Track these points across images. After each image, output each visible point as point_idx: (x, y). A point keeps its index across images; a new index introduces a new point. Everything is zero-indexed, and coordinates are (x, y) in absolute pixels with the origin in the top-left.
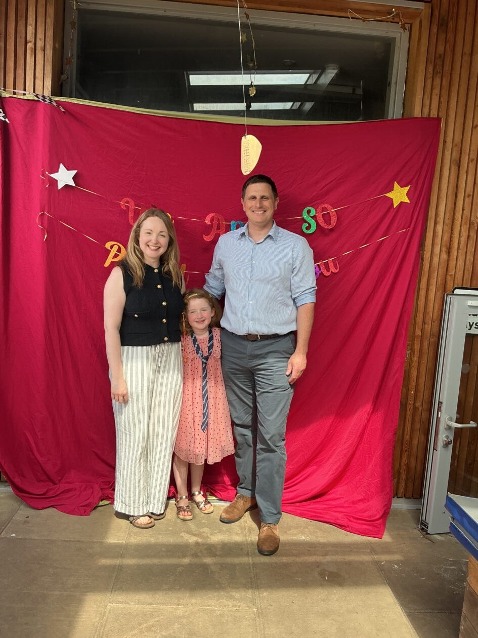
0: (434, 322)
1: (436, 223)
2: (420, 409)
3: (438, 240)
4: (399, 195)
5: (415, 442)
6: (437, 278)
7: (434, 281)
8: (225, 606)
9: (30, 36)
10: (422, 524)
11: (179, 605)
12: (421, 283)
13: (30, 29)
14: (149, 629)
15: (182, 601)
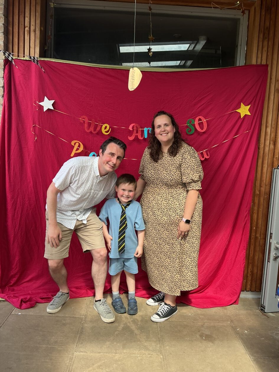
0: (266, 186)
1: (266, 127)
2: (259, 238)
3: (268, 137)
4: (244, 110)
5: (256, 258)
6: (268, 159)
7: (266, 162)
8: (144, 354)
9: (27, 24)
10: (261, 306)
11: (116, 353)
12: (259, 163)
13: (27, 20)
14: (99, 367)
15: (118, 351)
